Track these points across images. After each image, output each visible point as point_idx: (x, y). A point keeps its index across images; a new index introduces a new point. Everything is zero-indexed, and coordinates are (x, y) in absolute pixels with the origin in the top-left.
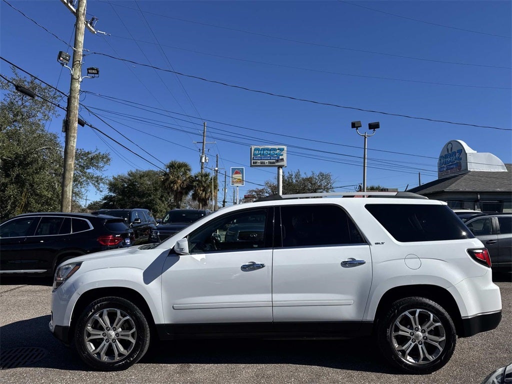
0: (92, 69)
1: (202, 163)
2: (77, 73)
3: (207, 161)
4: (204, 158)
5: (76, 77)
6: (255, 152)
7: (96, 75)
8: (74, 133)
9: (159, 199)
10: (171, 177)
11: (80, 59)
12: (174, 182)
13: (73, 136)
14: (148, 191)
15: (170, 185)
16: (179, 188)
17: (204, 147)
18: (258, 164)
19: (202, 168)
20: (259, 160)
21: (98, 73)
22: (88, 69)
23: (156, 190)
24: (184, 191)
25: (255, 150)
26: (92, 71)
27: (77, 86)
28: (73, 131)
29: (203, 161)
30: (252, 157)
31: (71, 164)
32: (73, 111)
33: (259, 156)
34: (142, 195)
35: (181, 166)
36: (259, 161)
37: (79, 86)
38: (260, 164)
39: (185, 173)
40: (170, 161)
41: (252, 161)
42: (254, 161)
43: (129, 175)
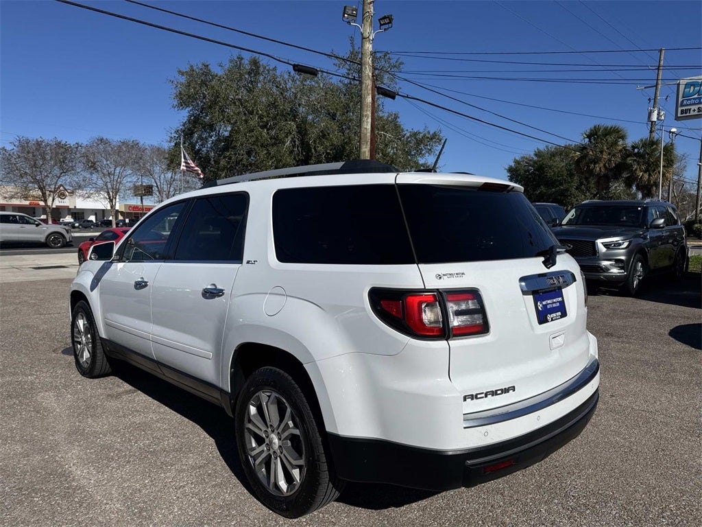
0: (384, 18)
1: (652, 122)
2: (368, 30)
3: (663, 118)
4: (656, 112)
5: (366, 35)
6: (687, 90)
7: (390, 25)
8: (367, 111)
9: (577, 189)
10: (591, 153)
11: (370, 9)
12: (595, 161)
13: (366, 115)
14: (558, 177)
15: (589, 167)
16: (603, 170)
17: (658, 93)
18: (692, 113)
19: (651, 132)
20: (695, 104)
21: (390, 22)
22: (379, 20)
23: (571, 175)
24: (610, 174)
25: (688, 85)
26: (385, 21)
27: (369, 47)
28: (365, 109)
29: (654, 118)
30: (680, 100)
31: (365, 152)
32: (365, 81)
33: (696, 96)
34: (550, 183)
35: (609, 132)
36: (696, 107)
37: (371, 46)
38: (696, 113)
39: (615, 143)
40: (592, 126)
41: (680, 109)
42: (684, 108)
43: (536, 155)
